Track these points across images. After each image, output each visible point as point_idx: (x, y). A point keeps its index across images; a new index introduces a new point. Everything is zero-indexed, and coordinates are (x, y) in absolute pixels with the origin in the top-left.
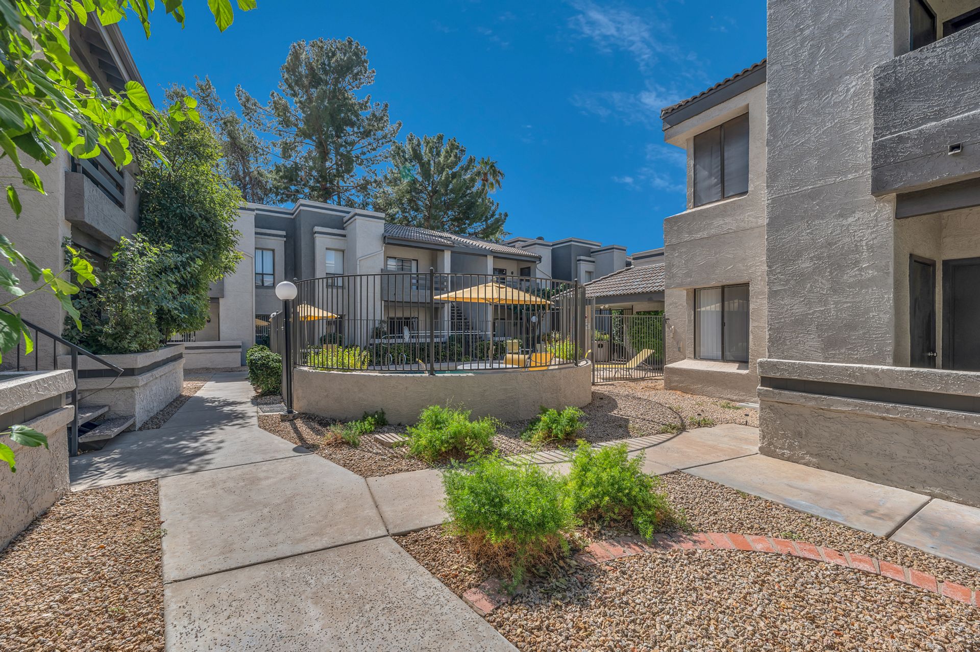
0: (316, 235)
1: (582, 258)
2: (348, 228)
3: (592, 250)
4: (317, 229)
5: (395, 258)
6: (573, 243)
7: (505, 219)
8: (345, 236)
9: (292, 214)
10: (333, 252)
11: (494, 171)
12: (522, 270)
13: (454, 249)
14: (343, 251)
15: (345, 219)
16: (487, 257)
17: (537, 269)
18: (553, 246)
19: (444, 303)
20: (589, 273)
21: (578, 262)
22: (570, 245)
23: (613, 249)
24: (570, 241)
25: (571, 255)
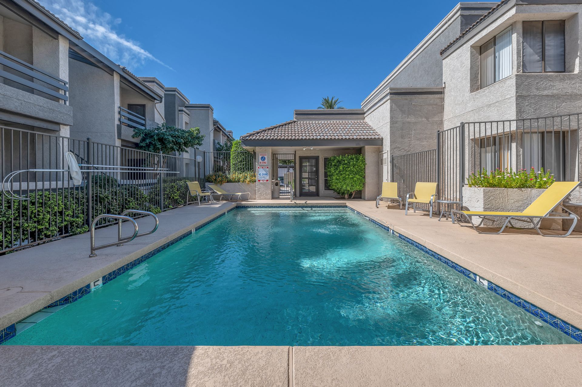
1: (184, 109)
3: (186, 105)
6: (177, 93)
13: (72, 46)
16: (112, 75)
17: (155, 109)
18: (166, 91)
19: (58, 124)
20: (186, 123)
21: (179, 112)
22: (175, 95)
23: (208, 107)
24: (175, 91)
25: (175, 103)
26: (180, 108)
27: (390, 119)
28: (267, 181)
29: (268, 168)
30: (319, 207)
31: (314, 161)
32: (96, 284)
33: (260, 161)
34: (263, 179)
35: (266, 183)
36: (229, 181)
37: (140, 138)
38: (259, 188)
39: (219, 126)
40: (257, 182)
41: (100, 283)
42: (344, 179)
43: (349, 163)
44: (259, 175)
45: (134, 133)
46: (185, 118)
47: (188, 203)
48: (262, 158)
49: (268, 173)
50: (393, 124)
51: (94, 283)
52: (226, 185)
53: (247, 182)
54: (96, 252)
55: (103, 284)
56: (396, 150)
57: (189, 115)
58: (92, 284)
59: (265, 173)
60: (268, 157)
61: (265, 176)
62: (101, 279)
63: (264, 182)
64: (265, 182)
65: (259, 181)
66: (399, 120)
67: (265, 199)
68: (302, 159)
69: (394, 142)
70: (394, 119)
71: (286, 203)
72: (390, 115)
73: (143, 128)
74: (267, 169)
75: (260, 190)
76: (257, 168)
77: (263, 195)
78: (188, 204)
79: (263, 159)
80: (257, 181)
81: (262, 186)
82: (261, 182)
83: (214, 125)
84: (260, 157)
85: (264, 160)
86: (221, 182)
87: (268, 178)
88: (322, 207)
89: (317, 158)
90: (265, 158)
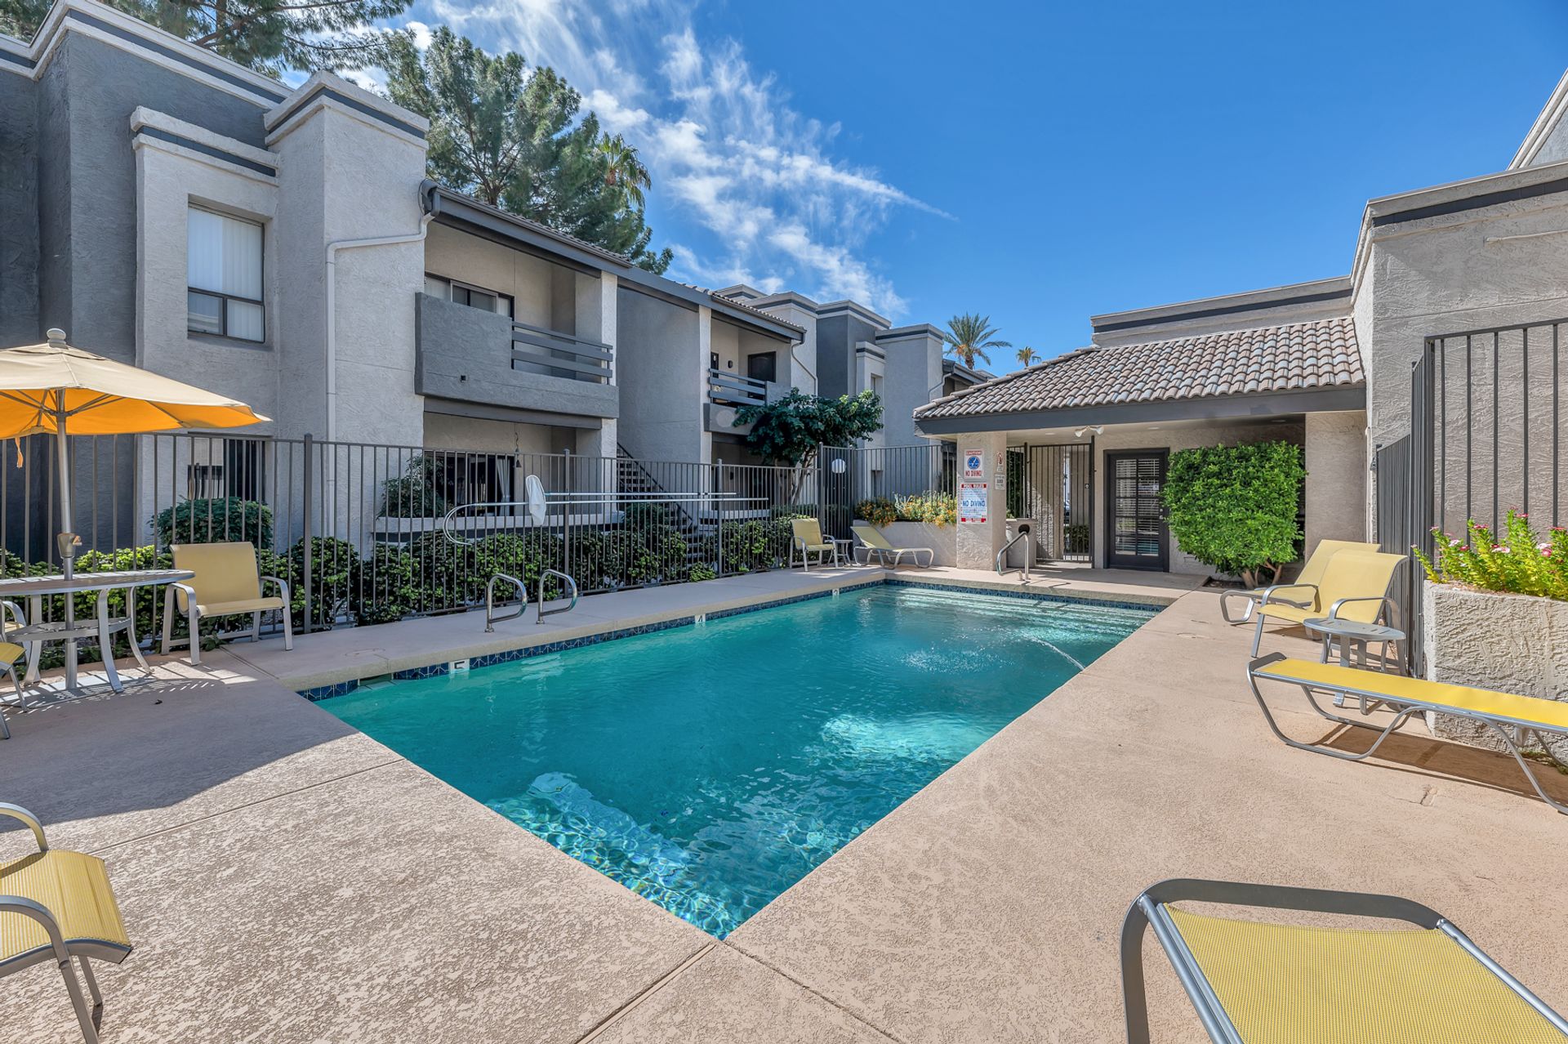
0: (143, 138)
1: (868, 345)
2: (287, 146)
3: (877, 334)
4: (145, 115)
5: (447, 281)
6: (850, 312)
7: (666, 263)
8: (271, 172)
9: (31, 64)
10: (218, 222)
11: (632, 168)
12: (752, 358)
13: (624, 273)
14: (262, 224)
15: (269, 119)
16: (697, 312)
17: (792, 358)
18: (819, 313)
19: (600, 418)
20: (874, 378)
21: (858, 354)
22: (846, 316)
23: (926, 331)
24: (846, 308)
25: (846, 337)
26: (859, 345)
27: (1376, 311)
28: (983, 520)
29: (985, 486)
30: (1092, 602)
31: (1154, 463)
32: (458, 666)
33: (967, 468)
34: (973, 514)
35: (980, 526)
36: (901, 519)
37: (750, 426)
38: (964, 539)
39: (956, 371)
40: (959, 523)
41: (466, 666)
42: (1213, 523)
43: (1229, 471)
44: (964, 504)
45: (738, 416)
46: (870, 366)
47: (791, 563)
48: (971, 460)
49: (985, 500)
50: (1388, 329)
51: (456, 664)
52: (894, 528)
53: (937, 522)
54: (494, 625)
55: (471, 668)
56: (1399, 423)
57: (882, 357)
58: (452, 665)
59: (977, 499)
60: (986, 459)
61: (979, 508)
62: (467, 662)
63: (976, 522)
64: (979, 522)
65: (964, 520)
66: (1417, 312)
67: (978, 568)
68: (1111, 457)
69: (1392, 396)
70: (1395, 312)
71: (998, 584)
72: (1376, 297)
73: (761, 403)
74: (984, 491)
75: (966, 543)
76: (959, 487)
77: (974, 557)
78: (794, 567)
79: (974, 462)
80: (959, 520)
81: (971, 534)
82: (967, 522)
83: (945, 372)
84: (967, 458)
85: (976, 466)
86: (882, 521)
87: (984, 513)
88: (1100, 605)
89: (1164, 453)
90: (978, 461)
